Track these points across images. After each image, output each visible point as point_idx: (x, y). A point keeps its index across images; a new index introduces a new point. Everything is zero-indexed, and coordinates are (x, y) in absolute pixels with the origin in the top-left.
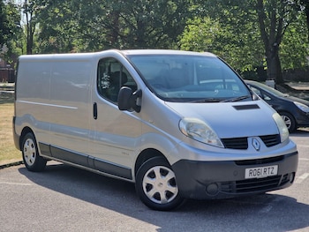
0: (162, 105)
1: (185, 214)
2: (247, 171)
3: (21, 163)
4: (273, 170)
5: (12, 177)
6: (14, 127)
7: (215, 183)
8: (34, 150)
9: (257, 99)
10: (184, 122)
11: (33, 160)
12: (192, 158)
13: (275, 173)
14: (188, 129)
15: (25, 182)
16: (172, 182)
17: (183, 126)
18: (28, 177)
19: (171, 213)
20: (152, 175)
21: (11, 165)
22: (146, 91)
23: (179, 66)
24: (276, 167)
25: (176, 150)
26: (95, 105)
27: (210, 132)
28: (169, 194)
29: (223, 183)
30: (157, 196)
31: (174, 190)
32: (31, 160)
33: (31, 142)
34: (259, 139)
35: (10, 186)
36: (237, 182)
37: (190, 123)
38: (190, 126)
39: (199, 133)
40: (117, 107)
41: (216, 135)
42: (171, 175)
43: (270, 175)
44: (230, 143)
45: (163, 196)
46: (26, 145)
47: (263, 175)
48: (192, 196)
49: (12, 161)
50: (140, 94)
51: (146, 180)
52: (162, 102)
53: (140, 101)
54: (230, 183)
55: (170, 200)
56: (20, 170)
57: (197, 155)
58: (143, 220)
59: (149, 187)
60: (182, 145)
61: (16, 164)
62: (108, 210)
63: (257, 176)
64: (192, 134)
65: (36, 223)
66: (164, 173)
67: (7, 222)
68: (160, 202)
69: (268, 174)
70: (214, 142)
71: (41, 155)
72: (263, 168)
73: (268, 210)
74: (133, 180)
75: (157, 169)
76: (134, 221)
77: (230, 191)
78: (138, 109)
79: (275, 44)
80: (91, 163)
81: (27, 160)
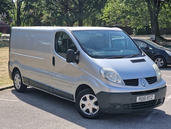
0: (91, 60)
1: (103, 121)
2: (138, 98)
3: (13, 87)
4: (152, 97)
5: (7, 95)
6: (9, 67)
7: (120, 105)
8: (20, 80)
9: (144, 56)
10: (103, 70)
11: (20, 86)
12: (107, 91)
13: (153, 98)
14: (105, 74)
15: (15, 99)
16: (96, 103)
17: (102, 73)
18: (17, 96)
19: (95, 120)
20: (85, 99)
21: (7, 88)
22: (82, 52)
23: (101, 35)
24: (154, 95)
25: (98, 86)
26: (54, 58)
27: (117, 76)
28: (94, 110)
29: (124, 105)
30: (88, 111)
31: (97, 108)
32: (18, 86)
33: (18, 76)
34: (145, 80)
35: (6, 101)
36: (132, 104)
37: (106, 71)
38: (106, 72)
39: (111, 76)
40: (66, 60)
41: (120, 77)
42: (95, 99)
43: (151, 100)
44: (128, 82)
45: (91, 111)
46: (15, 77)
47: (147, 100)
48: (107, 112)
49: (8, 86)
50: (79, 53)
51: (82, 102)
52: (91, 58)
53: (79, 57)
54: (128, 104)
55: (94, 113)
56: (12, 91)
57: (110, 89)
58: (79, 125)
59: (83, 106)
60: (102, 83)
61: (10, 88)
62: (60, 118)
63: (143, 101)
64: (107, 77)
65: (20, 126)
66: (91, 98)
67: (4, 125)
68: (89, 114)
69: (150, 99)
70: (120, 82)
71: (23, 83)
72: (147, 96)
73: (149, 119)
74: (75, 101)
75: (87, 96)
76: (75, 125)
77: (128, 109)
78: (77, 62)
79: (156, 15)
80: (51, 90)
81: (16, 86)
